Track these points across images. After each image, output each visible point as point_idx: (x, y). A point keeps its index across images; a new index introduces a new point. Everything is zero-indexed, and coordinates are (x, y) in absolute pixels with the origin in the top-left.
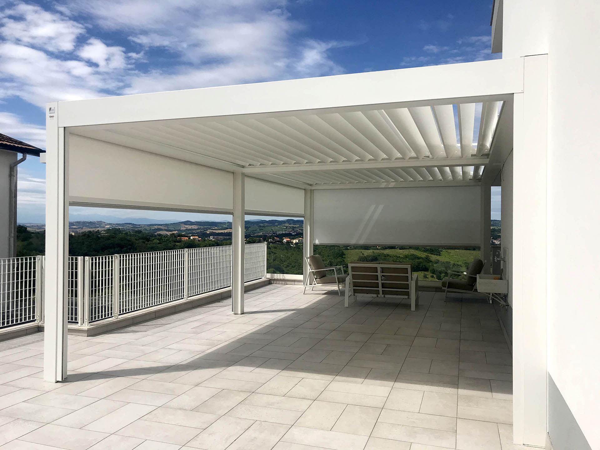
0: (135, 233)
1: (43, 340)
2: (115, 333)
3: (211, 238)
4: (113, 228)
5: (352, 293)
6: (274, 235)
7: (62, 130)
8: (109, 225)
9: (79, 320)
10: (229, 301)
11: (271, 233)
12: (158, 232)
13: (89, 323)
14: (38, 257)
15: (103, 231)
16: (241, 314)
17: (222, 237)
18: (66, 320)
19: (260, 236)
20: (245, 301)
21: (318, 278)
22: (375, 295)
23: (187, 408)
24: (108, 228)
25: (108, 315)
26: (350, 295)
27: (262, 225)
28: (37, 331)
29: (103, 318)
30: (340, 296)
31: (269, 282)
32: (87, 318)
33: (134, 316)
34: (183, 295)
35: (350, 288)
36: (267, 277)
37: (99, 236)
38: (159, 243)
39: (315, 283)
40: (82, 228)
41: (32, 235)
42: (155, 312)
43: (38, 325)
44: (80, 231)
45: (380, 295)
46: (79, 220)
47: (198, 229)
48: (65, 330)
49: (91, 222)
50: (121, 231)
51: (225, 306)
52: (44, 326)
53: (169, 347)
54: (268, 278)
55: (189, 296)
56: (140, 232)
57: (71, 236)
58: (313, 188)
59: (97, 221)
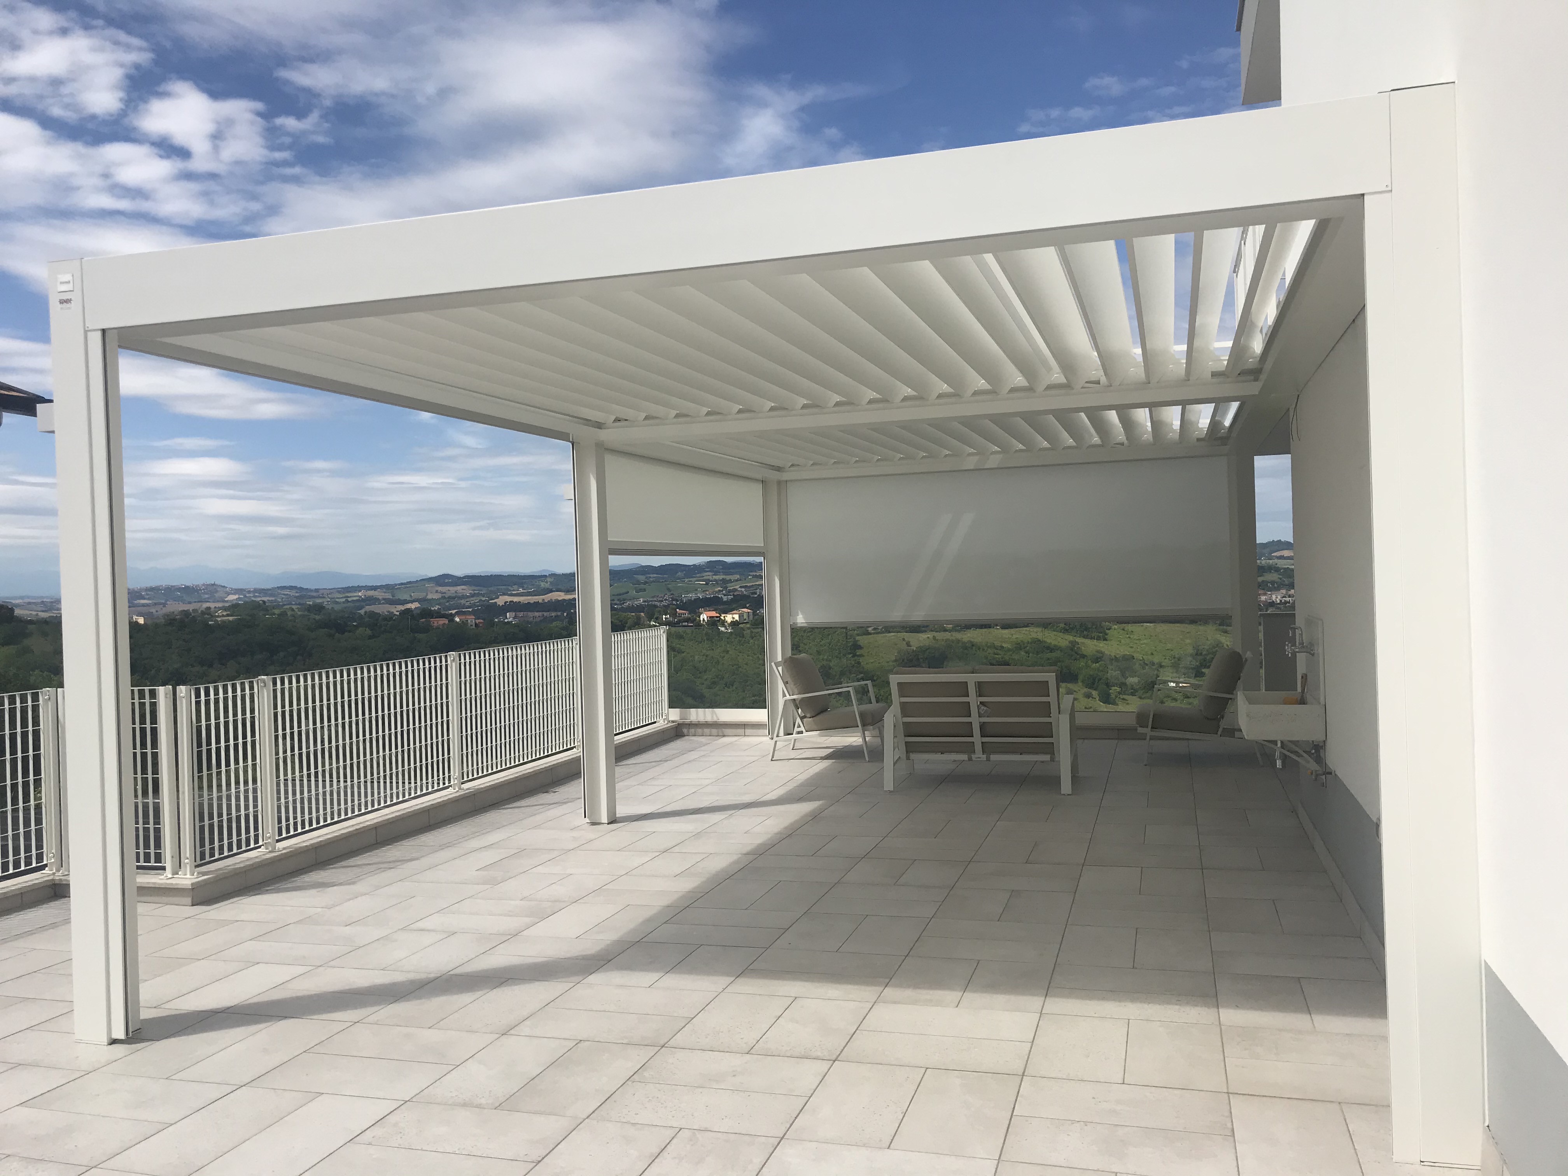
0: (306, 613)
1: (67, 921)
2: (267, 892)
3: (510, 617)
4: (247, 599)
5: (901, 752)
6: (674, 602)
7: (96, 339)
8: (234, 594)
9: (168, 862)
10: (574, 789)
11: (666, 600)
12: (368, 608)
13: (196, 866)
14: (45, 693)
15: (220, 608)
16: (608, 824)
17: (537, 614)
18: (131, 862)
19: (640, 608)
20: (618, 786)
21: (808, 715)
22: (964, 757)
23: (483, 1101)
24: (235, 602)
25: (248, 844)
26: (896, 758)
27: (642, 578)
28: (52, 897)
29: (235, 851)
30: (869, 761)
31: (677, 732)
32: (188, 855)
33: (317, 843)
34: (449, 777)
35: (896, 740)
36: (671, 719)
37: (210, 623)
38: (370, 637)
39: (799, 729)
40: (164, 605)
41: (29, 626)
42: (376, 828)
43: (53, 880)
44: (159, 612)
45: (976, 756)
46: (153, 584)
47: (473, 596)
48: (131, 892)
49: (187, 587)
50: (269, 609)
51: (565, 803)
52: (69, 881)
53: (420, 925)
54: (673, 722)
55: (465, 779)
56: (319, 608)
57: (134, 627)
58: (785, 476)
59: (204, 585)
